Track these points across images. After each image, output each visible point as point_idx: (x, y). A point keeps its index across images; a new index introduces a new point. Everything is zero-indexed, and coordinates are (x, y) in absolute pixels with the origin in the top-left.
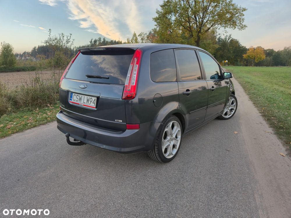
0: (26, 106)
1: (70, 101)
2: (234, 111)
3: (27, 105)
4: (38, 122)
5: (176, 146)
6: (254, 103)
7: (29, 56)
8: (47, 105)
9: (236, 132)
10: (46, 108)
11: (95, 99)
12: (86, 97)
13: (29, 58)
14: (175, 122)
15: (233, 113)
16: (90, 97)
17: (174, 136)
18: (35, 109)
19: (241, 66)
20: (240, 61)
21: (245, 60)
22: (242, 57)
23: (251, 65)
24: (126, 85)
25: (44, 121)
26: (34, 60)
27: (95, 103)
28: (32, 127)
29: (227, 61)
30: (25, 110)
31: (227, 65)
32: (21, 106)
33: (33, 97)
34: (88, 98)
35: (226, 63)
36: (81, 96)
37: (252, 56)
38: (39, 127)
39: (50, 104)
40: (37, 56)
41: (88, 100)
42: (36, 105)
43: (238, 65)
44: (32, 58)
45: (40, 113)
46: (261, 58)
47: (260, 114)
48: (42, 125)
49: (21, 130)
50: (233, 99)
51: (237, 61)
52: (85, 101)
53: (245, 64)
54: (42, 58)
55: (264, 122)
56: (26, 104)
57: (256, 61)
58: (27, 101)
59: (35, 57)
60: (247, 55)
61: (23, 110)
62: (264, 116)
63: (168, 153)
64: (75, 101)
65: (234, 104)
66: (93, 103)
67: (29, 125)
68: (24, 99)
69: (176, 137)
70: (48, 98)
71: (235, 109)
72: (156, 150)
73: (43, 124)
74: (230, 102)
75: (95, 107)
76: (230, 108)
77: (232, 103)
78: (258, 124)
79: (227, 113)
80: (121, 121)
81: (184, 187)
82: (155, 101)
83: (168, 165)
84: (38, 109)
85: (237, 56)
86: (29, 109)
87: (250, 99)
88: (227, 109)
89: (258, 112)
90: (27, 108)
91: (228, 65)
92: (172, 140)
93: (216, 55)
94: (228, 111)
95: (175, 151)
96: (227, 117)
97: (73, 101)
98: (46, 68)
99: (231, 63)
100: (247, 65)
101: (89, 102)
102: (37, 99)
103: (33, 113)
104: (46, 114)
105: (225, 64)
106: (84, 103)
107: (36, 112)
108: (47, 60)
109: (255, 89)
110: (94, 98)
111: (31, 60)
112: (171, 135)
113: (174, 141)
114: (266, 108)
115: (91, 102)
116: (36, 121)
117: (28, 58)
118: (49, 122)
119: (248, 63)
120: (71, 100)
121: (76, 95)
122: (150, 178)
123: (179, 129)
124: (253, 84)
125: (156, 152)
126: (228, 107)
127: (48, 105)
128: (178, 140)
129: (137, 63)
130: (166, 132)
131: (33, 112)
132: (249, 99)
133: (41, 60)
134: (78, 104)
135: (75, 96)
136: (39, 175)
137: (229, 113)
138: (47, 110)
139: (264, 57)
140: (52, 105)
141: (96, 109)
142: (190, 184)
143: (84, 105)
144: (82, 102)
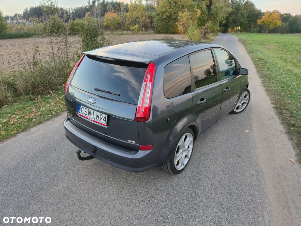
0: (27, 94)
1: (78, 113)
2: (246, 105)
3: (28, 92)
4: (42, 117)
5: (188, 155)
6: (266, 90)
7: (20, 19)
8: (49, 92)
9: (247, 131)
10: (49, 96)
11: (106, 116)
12: (95, 112)
13: (22, 21)
14: (188, 134)
15: (244, 106)
16: (100, 114)
17: (186, 147)
18: (36, 98)
19: (254, 32)
20: (254, 27)
21: (259, 26)
22: (256, 23)
23: (264, 32)
24: (139, 106)
25: (49, 114)
26: (27, 23)
27: (105, 121)
28: (37, 124)
29: (239, 28)
30: (26, 98)
31: (239, 32)
32: (22, 94)
33: (33, 84)
34: (98, 114)
35: (239, 29)
36: (90, 110)
37: (267, 22)
38: (45, 124)
39: (52, 90)
40: (30, 19)
41: (98, 116)
42: (38, 92)
43: (250, 32)
44: (25, 21)
45: (42, 103)
46: (276, 24)
47: (272, 106)
48: (47, 122)
49: (26, 128)
50: (246, 93)
51: (251, 27)
52: (95, 117)
53: (259, 30)
54: (35, 21)
55: (276, 117)
56: (26, 92)
57: (271, 28)
58: (28, 89)
59: (27, 20)
60: (262, 20)
61: (24, 99)
62: (276, 108)
63: (180, 165)
64: (84, 114)
65: (247, 98)
66: (103, 120)
67: (33, 120)
68: (24, 86)
69: (188, 147)
70: (49, 83)
71: (247, 102)
72: (168, 165)
73: (48, 120)
74: (243, 96)
75: (106, 125)
76: (242, 102)
77: (245, 97)
78: (269, 119)
79: (239, 107)
80: (134, 142)
81: (196, 204)
82: (168, 119)
83: (180, 175)
84: (39, 97)
85: (250, 21)
86: (30, 98)
87: (263, 83)
88: (239, 103)
89: (269, 102)
90: (28, 96)
91: (241, 31)
92: (183, 151)
93: (228, 20)
94: (240, 105)
95: (187, 160)
96: (239, 111)
97: (81, 113)
98: (41, 35)
99: (243, 29)
100: (260, 32)
101: (100, 119)
102: (38, 86)
103: (35, 103)
104: (49, 103)
105: (237, 31)
106: (93, 118)
107: (38, 101)
108: (41, 24)
109: (268, 69)
110: (104, 116)
111: (24, 24)
112: (184, 146)
113: (185, 152)
114: (279, 97)
115: (101, 118)
116: (40, 115)
117: (19, 21)
118: (54, 116)
119: (262, 29)
120: (80, 112)
121: (85, 108)
122: (162, 193)
123: (191, 139)
124: (266, 62)
125: (169, 167)
126: (240, 101)
127: (51, 91)
128: (189, 150)
129: (151, 81)
130: (179, 146)
131: (35, 101)
132: (261, 84)
133: (35, 23)
134: (88, 118)
135: (83, 108)
136: (53, 190)
137: (241, 107)
138: (50, 98)
139: (279, 23)
140: (54, 91)
141: (107, 127)
142: (202, 200)
143: (93, 121)
144: (92, 116)
